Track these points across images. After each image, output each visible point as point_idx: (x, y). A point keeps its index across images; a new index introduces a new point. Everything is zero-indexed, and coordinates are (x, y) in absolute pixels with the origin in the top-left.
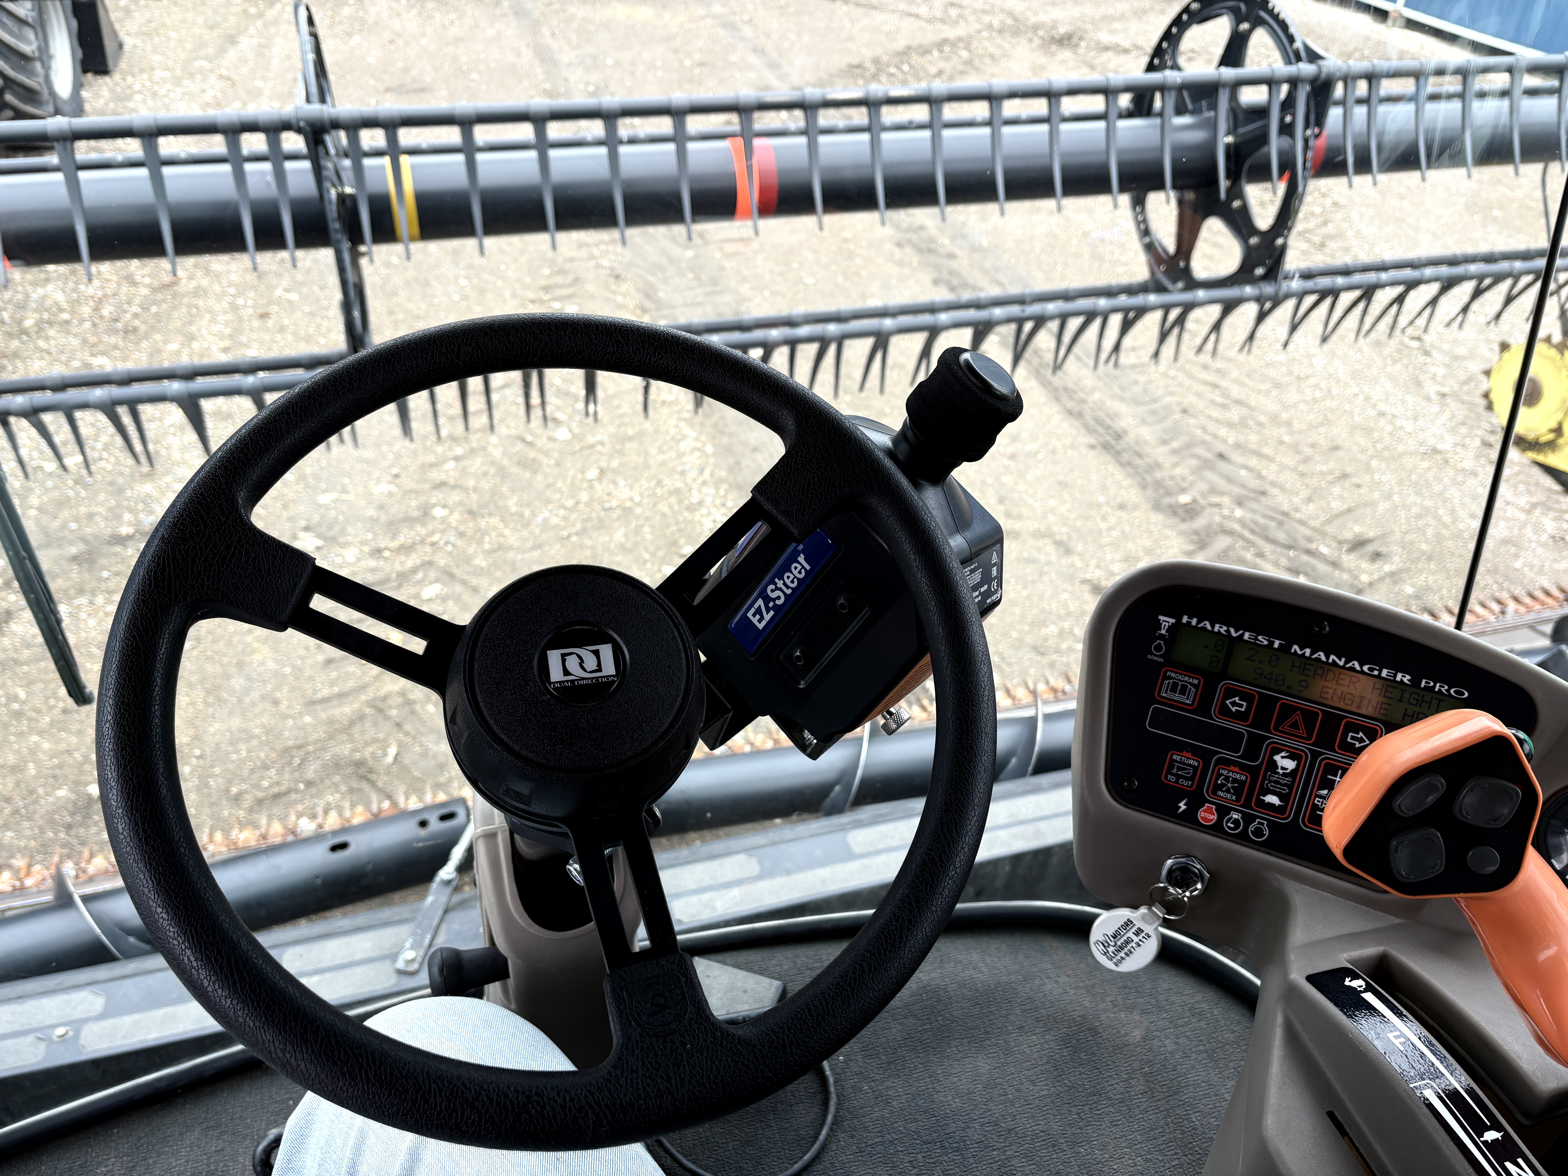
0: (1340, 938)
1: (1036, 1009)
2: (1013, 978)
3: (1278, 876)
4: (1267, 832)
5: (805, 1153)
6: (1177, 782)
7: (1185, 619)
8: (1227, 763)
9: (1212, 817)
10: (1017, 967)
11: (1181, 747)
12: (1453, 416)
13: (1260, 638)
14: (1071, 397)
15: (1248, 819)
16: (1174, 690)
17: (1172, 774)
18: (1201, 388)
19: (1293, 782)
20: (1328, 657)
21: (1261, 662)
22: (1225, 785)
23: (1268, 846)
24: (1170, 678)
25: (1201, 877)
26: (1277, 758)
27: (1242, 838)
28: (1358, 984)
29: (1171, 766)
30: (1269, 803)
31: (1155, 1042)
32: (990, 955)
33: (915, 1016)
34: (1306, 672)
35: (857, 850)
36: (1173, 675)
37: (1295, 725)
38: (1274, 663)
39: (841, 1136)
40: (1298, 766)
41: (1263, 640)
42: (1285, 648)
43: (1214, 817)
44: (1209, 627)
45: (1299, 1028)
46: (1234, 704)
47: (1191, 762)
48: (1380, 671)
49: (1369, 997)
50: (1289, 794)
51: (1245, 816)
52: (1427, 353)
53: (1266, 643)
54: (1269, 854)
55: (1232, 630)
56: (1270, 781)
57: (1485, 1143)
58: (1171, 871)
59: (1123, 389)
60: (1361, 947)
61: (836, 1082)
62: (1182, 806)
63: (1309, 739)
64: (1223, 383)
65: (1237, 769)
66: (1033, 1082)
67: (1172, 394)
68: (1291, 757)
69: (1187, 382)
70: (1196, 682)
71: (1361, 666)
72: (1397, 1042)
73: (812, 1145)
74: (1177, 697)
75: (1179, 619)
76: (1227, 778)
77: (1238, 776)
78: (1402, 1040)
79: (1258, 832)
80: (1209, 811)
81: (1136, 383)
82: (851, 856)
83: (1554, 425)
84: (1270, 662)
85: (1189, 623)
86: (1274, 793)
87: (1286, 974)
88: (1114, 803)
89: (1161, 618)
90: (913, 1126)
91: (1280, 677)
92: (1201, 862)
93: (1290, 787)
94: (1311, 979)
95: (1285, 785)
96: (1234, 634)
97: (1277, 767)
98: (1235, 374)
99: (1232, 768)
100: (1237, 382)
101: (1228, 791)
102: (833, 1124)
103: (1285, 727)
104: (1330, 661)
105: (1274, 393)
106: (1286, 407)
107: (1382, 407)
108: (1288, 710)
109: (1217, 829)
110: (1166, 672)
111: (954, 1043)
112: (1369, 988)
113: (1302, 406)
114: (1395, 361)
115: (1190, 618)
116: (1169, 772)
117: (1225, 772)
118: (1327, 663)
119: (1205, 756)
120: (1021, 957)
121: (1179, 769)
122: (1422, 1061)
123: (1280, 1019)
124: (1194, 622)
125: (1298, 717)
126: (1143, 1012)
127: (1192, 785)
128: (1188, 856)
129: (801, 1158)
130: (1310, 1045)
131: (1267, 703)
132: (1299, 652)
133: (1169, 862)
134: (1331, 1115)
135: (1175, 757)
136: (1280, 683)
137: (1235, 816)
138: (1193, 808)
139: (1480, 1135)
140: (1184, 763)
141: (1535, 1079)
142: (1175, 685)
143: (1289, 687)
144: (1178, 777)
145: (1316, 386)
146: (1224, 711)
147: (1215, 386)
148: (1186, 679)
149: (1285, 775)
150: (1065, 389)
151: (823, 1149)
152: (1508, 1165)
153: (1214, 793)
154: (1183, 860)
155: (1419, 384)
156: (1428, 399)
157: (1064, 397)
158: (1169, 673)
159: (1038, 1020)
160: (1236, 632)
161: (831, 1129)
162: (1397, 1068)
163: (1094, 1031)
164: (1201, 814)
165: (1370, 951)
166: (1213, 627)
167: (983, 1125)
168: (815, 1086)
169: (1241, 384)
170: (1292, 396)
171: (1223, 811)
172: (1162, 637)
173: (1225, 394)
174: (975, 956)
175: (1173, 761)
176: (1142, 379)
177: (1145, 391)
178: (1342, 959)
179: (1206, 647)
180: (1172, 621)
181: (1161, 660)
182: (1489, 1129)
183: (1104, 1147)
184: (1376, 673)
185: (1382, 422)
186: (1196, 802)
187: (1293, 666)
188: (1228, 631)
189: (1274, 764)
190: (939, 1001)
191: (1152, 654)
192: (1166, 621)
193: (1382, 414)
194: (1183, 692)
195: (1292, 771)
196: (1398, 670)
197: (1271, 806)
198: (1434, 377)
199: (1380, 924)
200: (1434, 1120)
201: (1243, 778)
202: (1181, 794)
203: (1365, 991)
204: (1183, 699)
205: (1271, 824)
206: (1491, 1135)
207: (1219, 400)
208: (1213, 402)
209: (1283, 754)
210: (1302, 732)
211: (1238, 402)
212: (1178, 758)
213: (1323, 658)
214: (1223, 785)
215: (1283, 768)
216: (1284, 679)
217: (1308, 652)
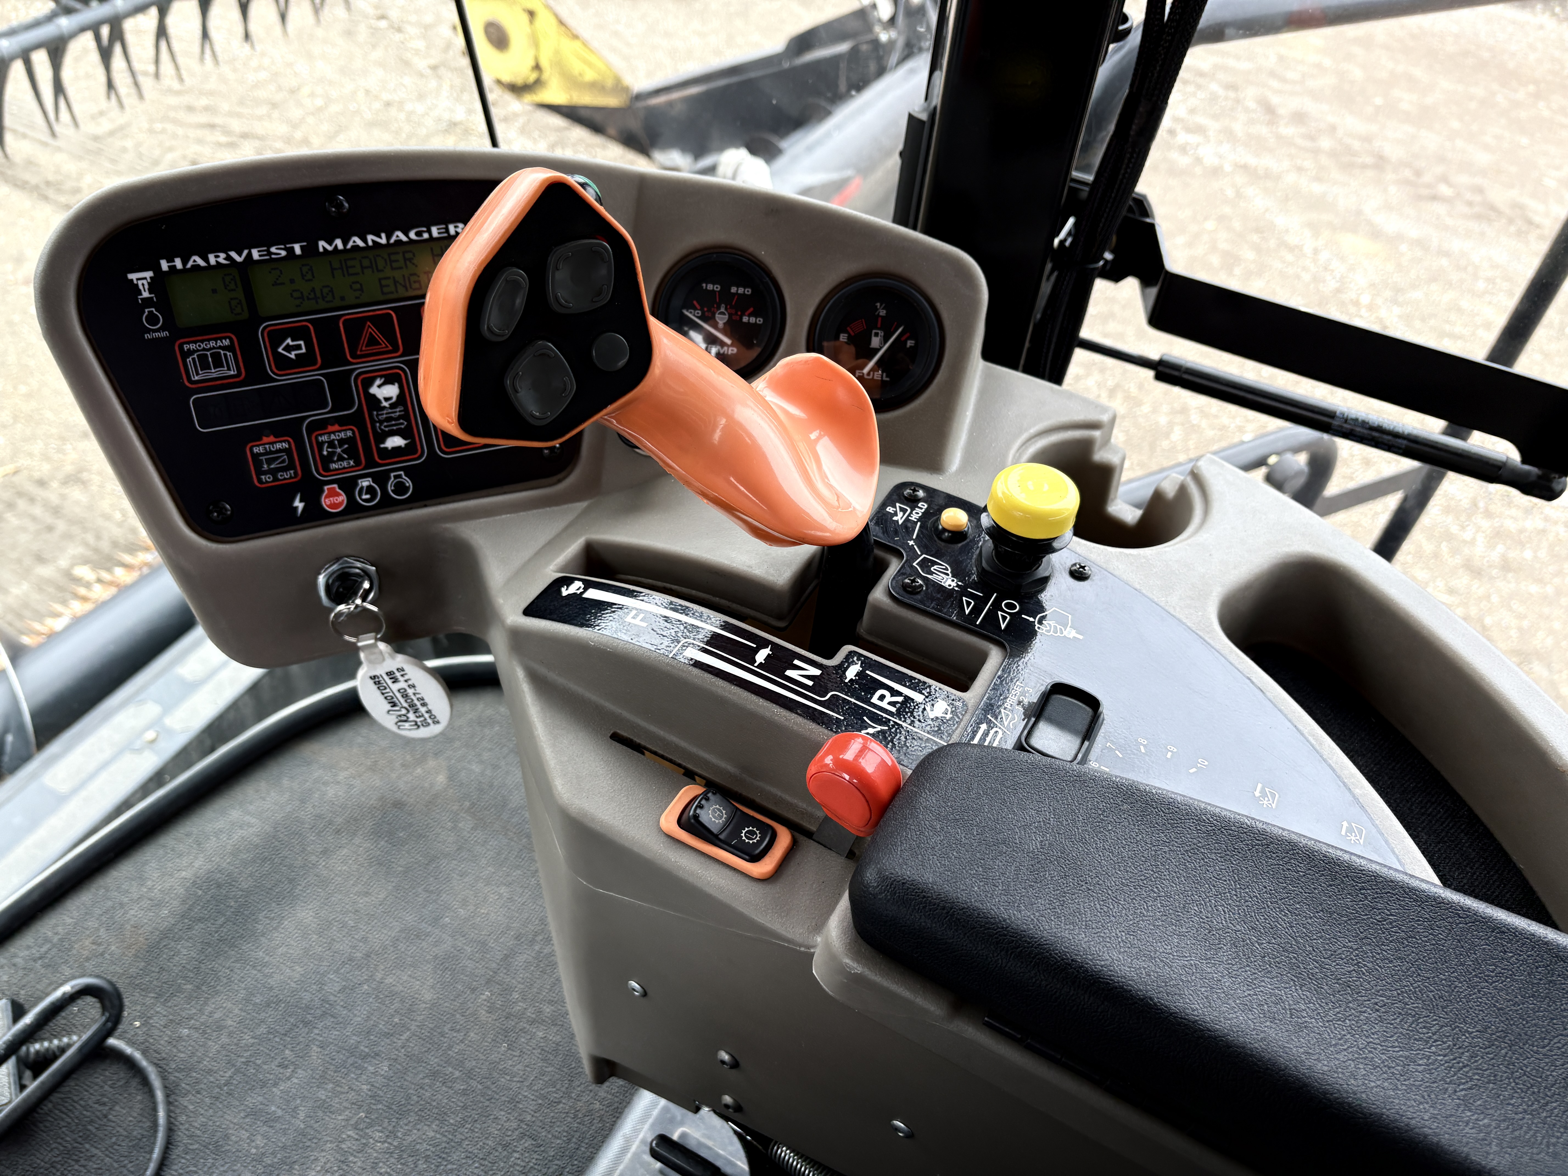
0: (539, 554)
1: (330, 823)
2: (288, 809)
3: (448, 525)
4: (409, 483)
5: (151, 1152)
6: (276, 479)
7: (164, 265)
8: (319, 426)
9: (340, 499)
10: (287, 795)
11: (256, 434)
12: (452, 87)
13: (273, 250)
14: (59, 191)
15: (381, 479)
16: (205, 366)
17: (265, 473)
18: (200, 133)
19: (406, 410)
20: (365, 240)
21: (292, 281)
22: (333, 453)
23: (421, 498)
24: (190, 352)
25: (366, 574)
26: (374, 390)
27: (387, 505)
28: (575, 587)
29: (258, 464)
30: (394, 449)
31: (463, 774)
32: (251, 803)
33: (200, 920)
34: (351, 271)
35: (63, 788)
36: (192, 347)
37: (372, 341)
38: (309, 276)
39: (184, 1101)
40: (401, 388)
41: (278, 251)
42: (310, 250)
43: (342, 498)
44: (201, 263)
45: (542, 670)
46: (288, 348)
47: (278, 446)
48: (429, 232)
49: (593, 594)
50: (409, 425)
51: (375, 477)
52: (399, 30)
53: (283, 253)
54: (425, 506)
55: (233, 254)
56: (381, 422)
57: (760, 666)
58: (328, 588)
59: (113, 161)
60: (563, 550)
61: (144, 1053)
62: (299, 504)
63: (396, 349)
64: (218, 120)
65: (336, 427)
66: (367, 894)
67: (171, 149)
68: (388, 381)
69: (180, 131)
70: (226, 342)
71: (406, 234)
72: (637, 621)
73: (155, 1137)
74: (214, 373)
75: (157, 269)
76: (331, 444)
77: (342, 435)
78: (642, 616)
79: (400, 488)
80: (332, 494)
81: (124, 150)
82: (62, 799)
83: (532, 63)
84: (303, 276)
85: (173, 268)
86: (393, 433)
87: (503, 623)
88: (214, 546)
89: (132, 276)
90: (263, 1029)
91: (325, 290)
92: (357, 558)
93: (406, 416)
94: (528, 612)
95: (399, 418)
96: (239, 259)
97: (379, 401)
98: (225, 107)
99: (331, 428)
100: (231, 114)
101: (340, 458)
102: (167, 1096)
103: (363, 348)
104: (370, 243)
105: (276, 114)
106: (295, 126)
107: (386, 97)
108: (355, 326)
109: (353, 510)
110: (181, 347)
111: (261, 916)
112: (588, 585)
113: (311, 120)
114: (374, 46)
115: (170, 260)
116: (260, 472)
117: (325, 438)
118: (368, 247)
119: (290, 430)
120: (285, 782)
121: (269, 462)
122: (668, 625)
123: (520, 674)
124: (178, 263)
125: (371, 329)
126: (436, 755)
127: (296, 473)
128: (337, 559)
129: (150, 1160)
130: (561, 680)
131: (327, 328)
132: (329, 248)
133: (321, 580)
134: (616, 737)
135: (256, 450)
136: (329, 298)
137: (365, 483)
138: (313, 502)
139: (753, 662)
140: (271, 452)
141: (771, 578)
142: (203, 358)
143: (343, 298)
144: (274, 472)
145: (312, 95)
146: (283, 363)
147: (212, 126)
148: (212, 344)
149: (393, 406)
150: (48, 183)
151: (171, 1130)
152: (789, 673)
153: (327, 469)
154: (335, 567)
155: (407, 63)
156: (421, 75)
157: (51, 193)
158: (186, 347)
159: (338, 832)
160: (240, 255)
161: (169, 1103)
162: (650, 647)
163: (398, 805)
164: (326, 502)
165: (573, 548)
166: (206, 260)
167: (337, 972)
168: (122, 1075)
169: (239, 115)
170: (295, 113)
171: (347, 486)
172: (147, 302)
173: (227, 132)
174: (235, 814)
175: (256, 456)
176: (129, 144)
177: (140, 156)
178: (550, 573)
179: (214, 291)
180: (149, 274)
181: (166, 334)
182: (756, 651)
183: (464, 902)
184: (426, 236)
185: (393, 111)
186: (312, 494)
187: (333, 269)
188: (229, 258)
189: (374, 401)
190: (219, 886)
191: (149, 331)
192: (141, 278)
193: (388, 104)
194: (218, 363)
195: (398, 397)
196: (447, 223)
197: (397, 450)
198: (417, 52)
199: (570, 517)
200: (707, 676)
201: (349, 434)
202: (288, 492)
203: (585, 589)
204: (223, 372)
205: (408, 471)
206: (762, 656)
207: (223, 139)
208: (219, 145)
209: (378, 382)
210: (384, 344)
211: (245, 136)
212: (261, 450)
213: (360, 243)
214: (331, 454)
215: (387, 399)
216: (332, 291)
217: (339, 243)
